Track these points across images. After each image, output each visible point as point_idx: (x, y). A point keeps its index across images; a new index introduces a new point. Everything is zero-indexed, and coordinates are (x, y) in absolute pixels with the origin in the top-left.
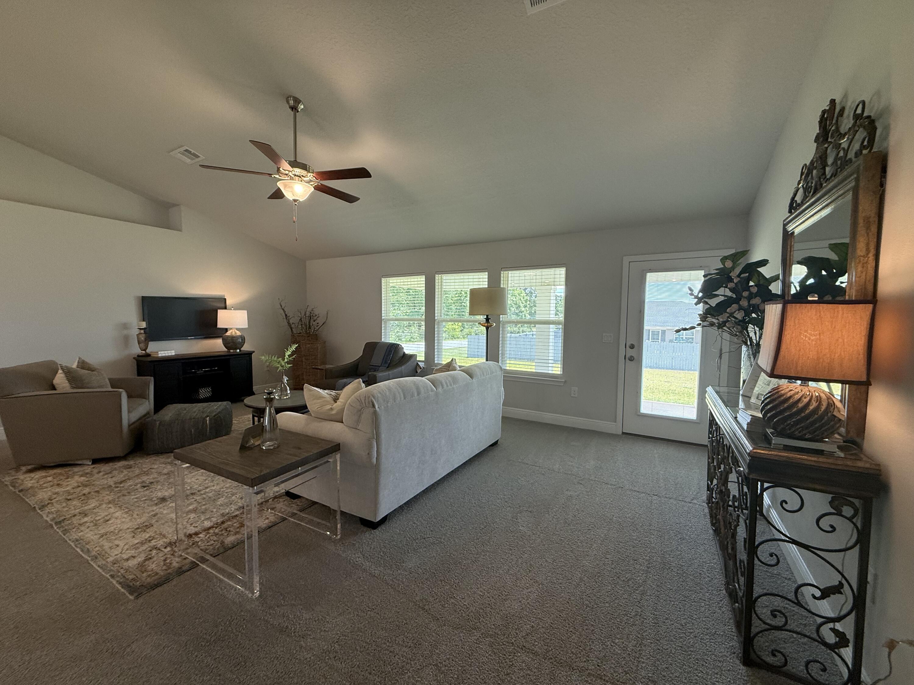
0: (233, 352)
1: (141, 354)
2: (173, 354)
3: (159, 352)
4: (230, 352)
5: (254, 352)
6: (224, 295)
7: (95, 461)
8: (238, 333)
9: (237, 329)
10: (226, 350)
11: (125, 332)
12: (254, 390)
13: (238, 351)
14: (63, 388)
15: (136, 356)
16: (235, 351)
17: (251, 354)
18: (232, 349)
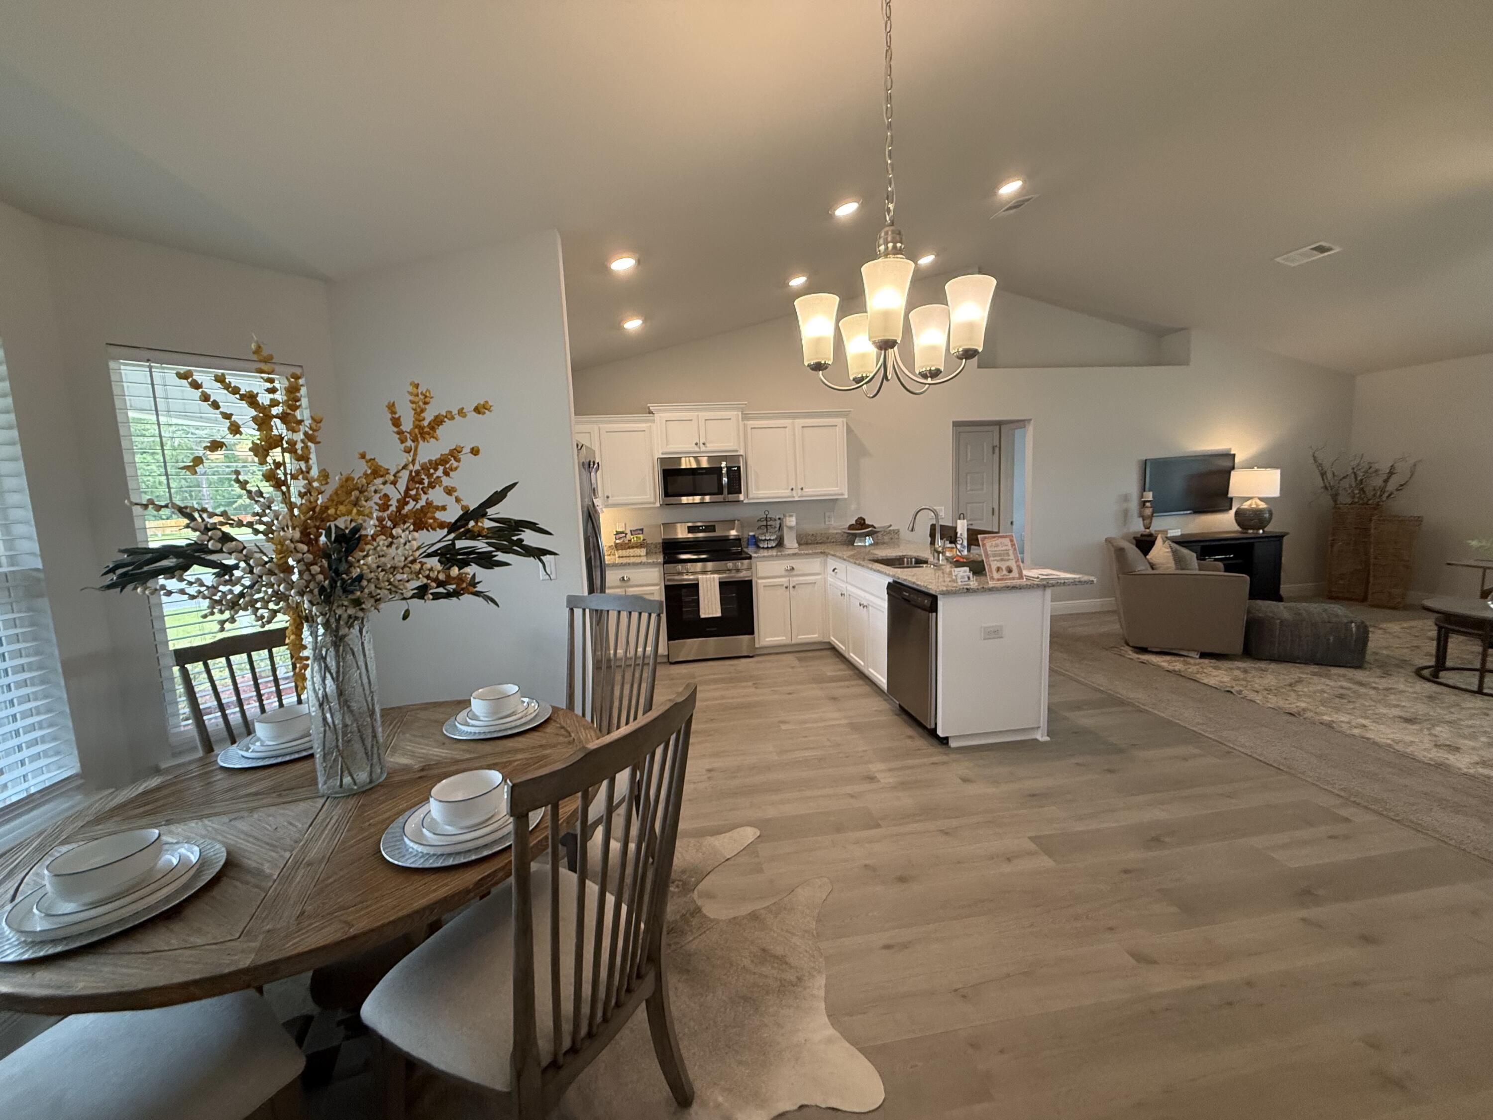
0: (1253, 533)
1: (1145, 533)
2: (1179, 534)
3: (1169, 531)
4: (1247, 533)
5: (1287, 534)
6: (1230, 449)
7: (1203, 655)
8: (1262, 505)
9: (1261, 499)
10: (1240, 529)
11: (1125, 505)
12: (1281, 593)
13: (1261, 531)
14: (1168, 568)
15: (1139, 536)
16: (1255, 531)
17: (1283, 536)
18: (1251, 529)
